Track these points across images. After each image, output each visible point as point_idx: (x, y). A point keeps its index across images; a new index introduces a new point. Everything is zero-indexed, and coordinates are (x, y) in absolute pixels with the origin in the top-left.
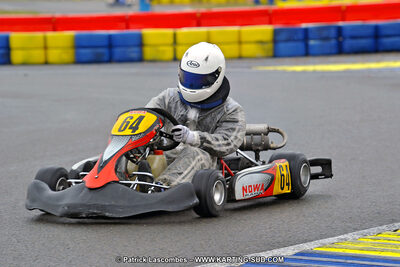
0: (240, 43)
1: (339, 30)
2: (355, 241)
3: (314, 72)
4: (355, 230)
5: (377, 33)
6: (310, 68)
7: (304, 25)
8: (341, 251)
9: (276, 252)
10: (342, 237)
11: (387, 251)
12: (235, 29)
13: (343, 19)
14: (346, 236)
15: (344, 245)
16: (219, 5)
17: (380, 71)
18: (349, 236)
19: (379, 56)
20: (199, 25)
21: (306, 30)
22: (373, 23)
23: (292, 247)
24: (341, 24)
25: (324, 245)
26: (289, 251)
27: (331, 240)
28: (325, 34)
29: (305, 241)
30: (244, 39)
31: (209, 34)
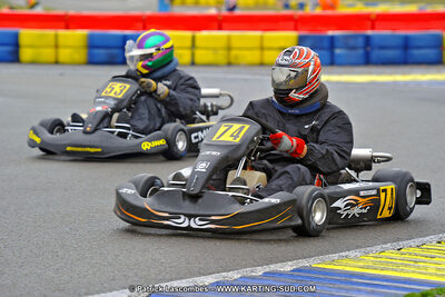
0: (262, 48)
1: (368, 39)
2: (356, 258)
4: (357, 247)
5: (406, 44)
7: (330, 33)
8: (341, 268)
9: (273, 267)
10: (343, 254)
11: (388, 269)
12: (257, 34)
13: (373, 28)
14: (347, 253)
15: (344, 262)
16: (247, 8)
17: (406, 83)
18: (352, 254)
19: (406, 68)
20: (220, 28)
21: (332, 38)
22: (403, 33)
23: (290, 263)
24: (369, 32)
25: (323, 262)
26: (287, 267)
27: (332, 256)
28: (352, 43)
30: (266, 44)
31: (229, 38)
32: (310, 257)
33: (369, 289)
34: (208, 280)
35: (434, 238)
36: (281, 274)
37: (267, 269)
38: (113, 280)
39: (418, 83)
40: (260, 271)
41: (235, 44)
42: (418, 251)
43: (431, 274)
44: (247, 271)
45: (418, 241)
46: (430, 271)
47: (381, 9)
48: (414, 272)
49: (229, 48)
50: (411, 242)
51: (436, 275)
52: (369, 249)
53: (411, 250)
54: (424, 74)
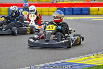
0: (49, 11)
1: (73, 9)
3: (67, 19)
4: (76, 57)
5: (81, 10)
7: (64, 8)
9: (57, 62)
10: (72, 59)
11: (83, 62)
12: (48, 8)
14: (73, 58)
15: (73, 60)
16: (44, 2)
17: (82, 19)
18: (74, 58)
19: (82, 16)
20: (39, 7)
21: (65, 9)
22: (81, 8)
23: (60, 61)
24: (73, 7)
25: (68, 61)
26: (60, 62)
27: (70, 59)
28: (69, 10)
29: (64, 59)
30: (50, 10)
31: (41, 9)
32: (65, 59)
33: (79, 66)
34: (42, 65)
35: (92, 54)
36: (59, 64)
38: (20, 66)
39: (85, 19)
40: (54, 63)
41: (43, 10)
42: (89, 57)
43: (93, 63)
44: (51, 63)
45: (89, 55)
46: (92, 62)
47: (75, 2)
48: (89, 62)
49: (41, 11)
50: (87, 55)
51: (94, 63)
52: (78, 57)
53: (88, 57)
54: (86, 17)
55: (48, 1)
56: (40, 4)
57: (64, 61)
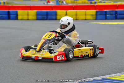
0: (86, 15)
1: (116, 12)
2: (119, 76)
3: (108, 24)
6: (107, 23)
7: (105, 10)
8: (115, 78)
9: (95, 78)
10: (115, 74)
12: (84, 11)
14: (117, 74)
16: (80, 3)
18: (118, 74)
20: (73, 9)
21: (106, 12)
23: (100, 77)
24: (117, 10)
25: (110, 77)
26: (99, 78)
27: (112, 75)
28: (112, 13)
29: (104, 75)
31: (76, 12)
36: (98, 80)
37: (94, 79)
40: (91, 79)
47: (119, 3)
49: (76, 15)
55: (85, 3)
56: (75, 6)
57: (104, 77)
